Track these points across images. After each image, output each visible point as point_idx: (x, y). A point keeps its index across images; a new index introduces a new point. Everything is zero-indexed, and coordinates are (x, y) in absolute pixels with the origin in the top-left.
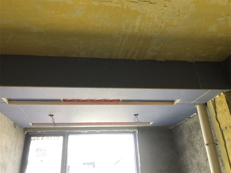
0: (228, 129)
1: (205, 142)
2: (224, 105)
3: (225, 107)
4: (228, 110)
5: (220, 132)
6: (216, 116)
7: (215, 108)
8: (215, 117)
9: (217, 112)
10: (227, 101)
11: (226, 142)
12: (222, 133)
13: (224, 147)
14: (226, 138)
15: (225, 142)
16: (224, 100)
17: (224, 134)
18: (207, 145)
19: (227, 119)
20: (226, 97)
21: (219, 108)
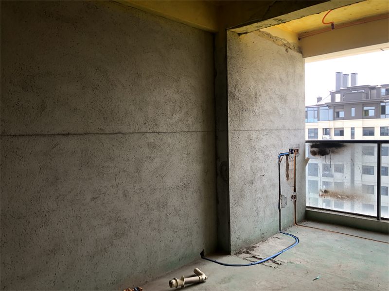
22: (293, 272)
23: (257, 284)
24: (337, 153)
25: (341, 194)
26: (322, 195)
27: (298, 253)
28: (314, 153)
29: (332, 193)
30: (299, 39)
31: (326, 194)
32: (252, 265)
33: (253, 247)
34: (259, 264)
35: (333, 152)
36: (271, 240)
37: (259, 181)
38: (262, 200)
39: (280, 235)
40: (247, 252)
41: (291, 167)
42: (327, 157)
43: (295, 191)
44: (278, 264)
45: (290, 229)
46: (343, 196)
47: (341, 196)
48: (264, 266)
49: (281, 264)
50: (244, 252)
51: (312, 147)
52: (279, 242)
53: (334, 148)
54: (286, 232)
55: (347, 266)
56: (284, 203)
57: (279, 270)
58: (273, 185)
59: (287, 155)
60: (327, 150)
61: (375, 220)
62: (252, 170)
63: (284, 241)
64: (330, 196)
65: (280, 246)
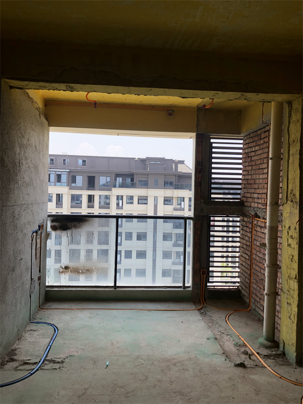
0: (295, 143)
8: (287, 128)
9: (291, 121)
12: (289, 147)
13: (287, 163)
15: (289, 157)
18: (271, 159)
19: (297, 131)
22: (82, 367)
23: (56, 396)
24: (79, 227)
25: (82, 269)
26: (62, 272)
27: (67, 342)
28: (54, 228)
29: (73, 268)
30: (45, 106)
31: (67, 270)
32: (32, 374)
33: (13, 350)
34: (37, 370)
35: (75, 227)
36: (27, 335)
37: (18, 267)
38: (20, 289)
39: (33, 327)
40: (13, 360)
41: (38, 246)
42: (69, 232)
43: (40, 272)
44: (59, 362)
45: (38, 316)
46: (84, 270)
47: (82, 271)
48: (47, 371)
49: (62, 362)
50: (7, 362)
51: (52, 221)
52: (38, 335)
53: (76, 223)
54: (36, 321)
55: (118, 342)
56: (33, 288)
57: (66, 369)
58: (27, 269)
59: (36, 232)
60: (69, 224)
61: (113, 289)
62: (14, 253)
63: (41, 332)
64: (71, 272)
65: (42, 340)
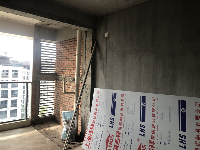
1: (77, 54)
2: (90, 37)
3: (91, 39)
4: (91, 40)
5: (85, 50)
6: (85, 42)
7: (86, 38)
10: (92, 36)
11: (86, 55)
14: (87, 53)
16: (91, 35)
17: (86, 51)
20: (92, 34)
21: (88, 39)
